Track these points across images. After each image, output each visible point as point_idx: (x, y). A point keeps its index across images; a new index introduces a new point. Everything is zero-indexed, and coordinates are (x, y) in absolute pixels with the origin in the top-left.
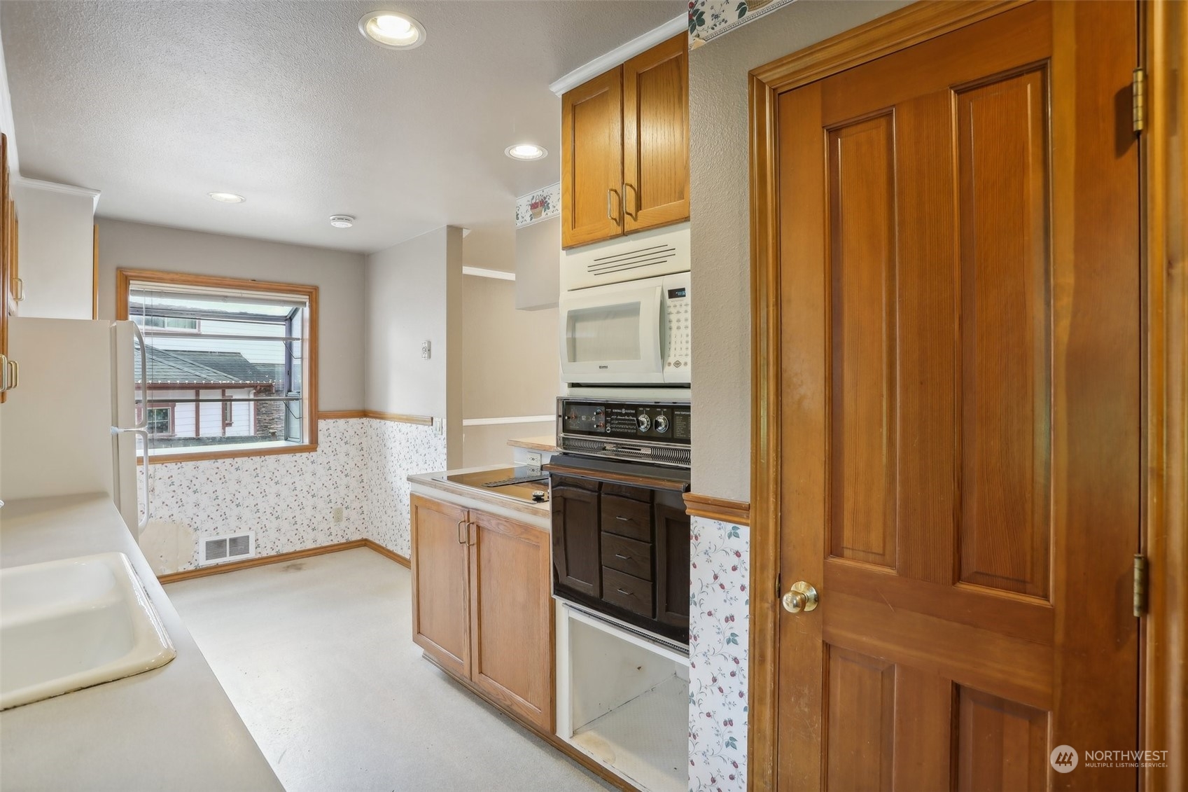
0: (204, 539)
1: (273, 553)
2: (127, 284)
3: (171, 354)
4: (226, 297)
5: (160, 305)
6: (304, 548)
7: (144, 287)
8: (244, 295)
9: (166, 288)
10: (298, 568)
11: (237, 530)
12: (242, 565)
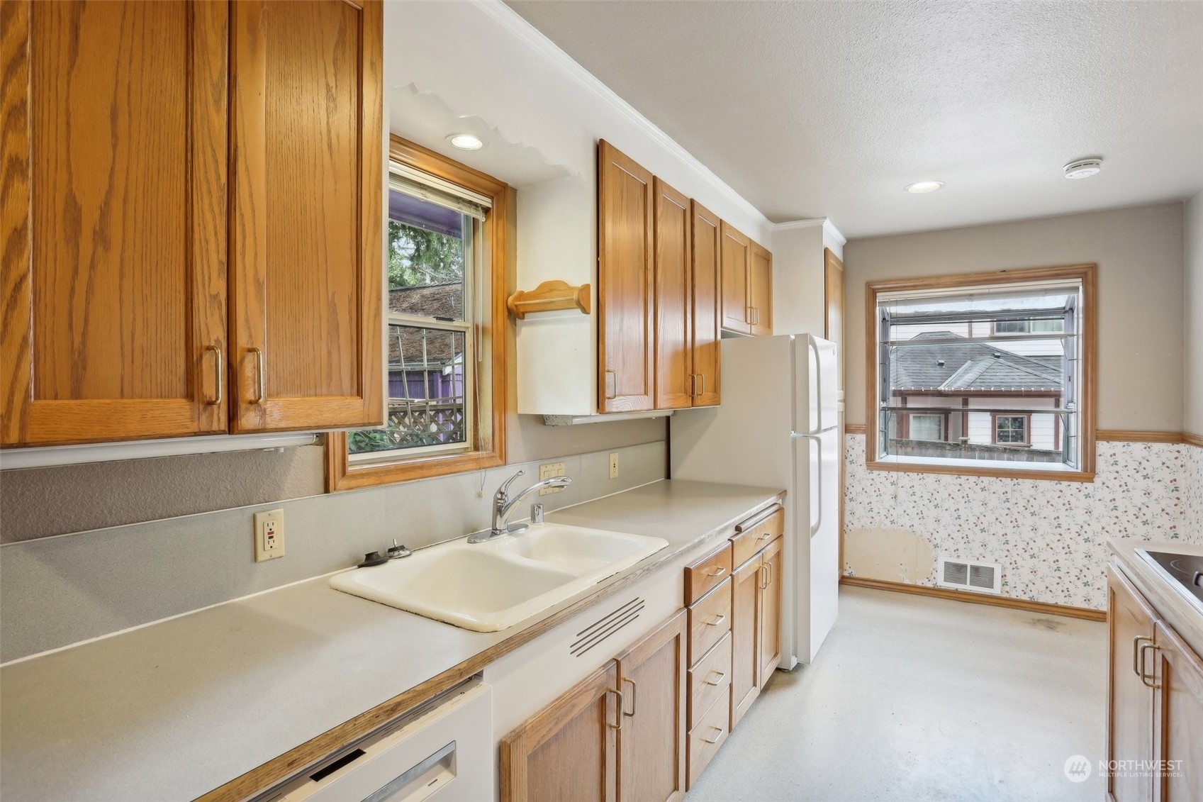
0: (944, 558)
1: (1025, 598)
2: (875, 297)
3: (1032, 360)
4: (972, 295)
5: (916, 312)
6: (1069, 605)
7: (888, 297)
8: (991, 291)
9: (910, 296)
10: (1051, 626)
11: (981, 558)
12: (985, 599)
